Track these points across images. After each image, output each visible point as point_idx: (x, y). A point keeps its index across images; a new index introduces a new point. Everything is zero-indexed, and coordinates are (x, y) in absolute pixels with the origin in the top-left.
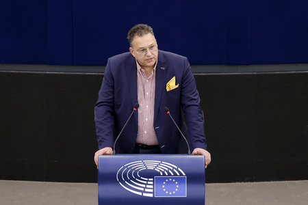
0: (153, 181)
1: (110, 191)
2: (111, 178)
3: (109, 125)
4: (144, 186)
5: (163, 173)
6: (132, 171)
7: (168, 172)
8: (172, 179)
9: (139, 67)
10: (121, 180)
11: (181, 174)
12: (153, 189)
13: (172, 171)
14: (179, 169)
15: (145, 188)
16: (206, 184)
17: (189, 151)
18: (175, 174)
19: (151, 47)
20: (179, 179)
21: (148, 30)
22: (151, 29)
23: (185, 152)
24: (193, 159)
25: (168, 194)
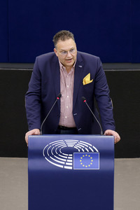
0: (73, 157)
1: (38, 164)
3: (37, 111)
4: (65, 160)
9: (61, 65)
10: (46, 155)
11: (95, 151)
14: (94, 147)
15: (65, 162)
17: (102, 133)
19: (71, 50)
20: (94, 155)
21: (70, 36)
22: (72, 35)
23: (98, 133)
24: (104, 139)
25: (85, 167)
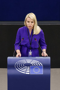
0: (30, 68)
2: (12, 67)
4: (26, 70)
5: (34, 64)
6: (21, 64)
7: (35, 64)
8: (37, 67)
12: (30, 71)
13: (37, 64)
14: (40, 63)
16: (51, 69)
18: (38, 65)
